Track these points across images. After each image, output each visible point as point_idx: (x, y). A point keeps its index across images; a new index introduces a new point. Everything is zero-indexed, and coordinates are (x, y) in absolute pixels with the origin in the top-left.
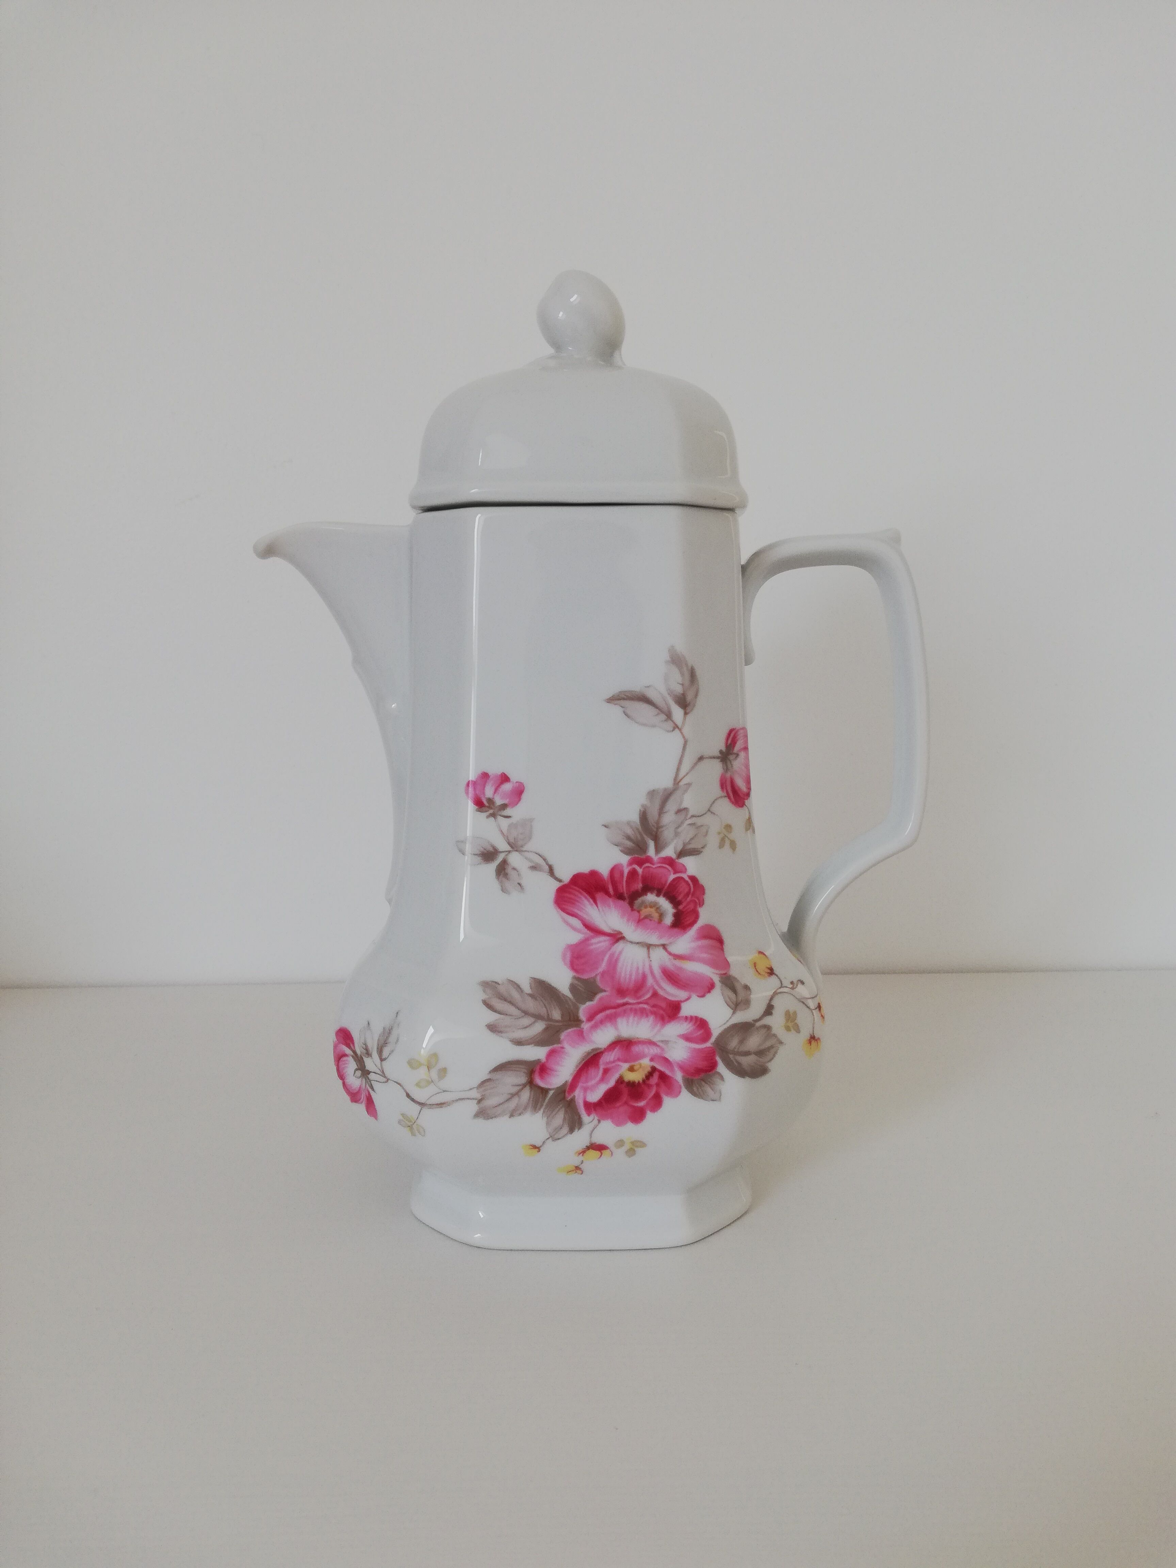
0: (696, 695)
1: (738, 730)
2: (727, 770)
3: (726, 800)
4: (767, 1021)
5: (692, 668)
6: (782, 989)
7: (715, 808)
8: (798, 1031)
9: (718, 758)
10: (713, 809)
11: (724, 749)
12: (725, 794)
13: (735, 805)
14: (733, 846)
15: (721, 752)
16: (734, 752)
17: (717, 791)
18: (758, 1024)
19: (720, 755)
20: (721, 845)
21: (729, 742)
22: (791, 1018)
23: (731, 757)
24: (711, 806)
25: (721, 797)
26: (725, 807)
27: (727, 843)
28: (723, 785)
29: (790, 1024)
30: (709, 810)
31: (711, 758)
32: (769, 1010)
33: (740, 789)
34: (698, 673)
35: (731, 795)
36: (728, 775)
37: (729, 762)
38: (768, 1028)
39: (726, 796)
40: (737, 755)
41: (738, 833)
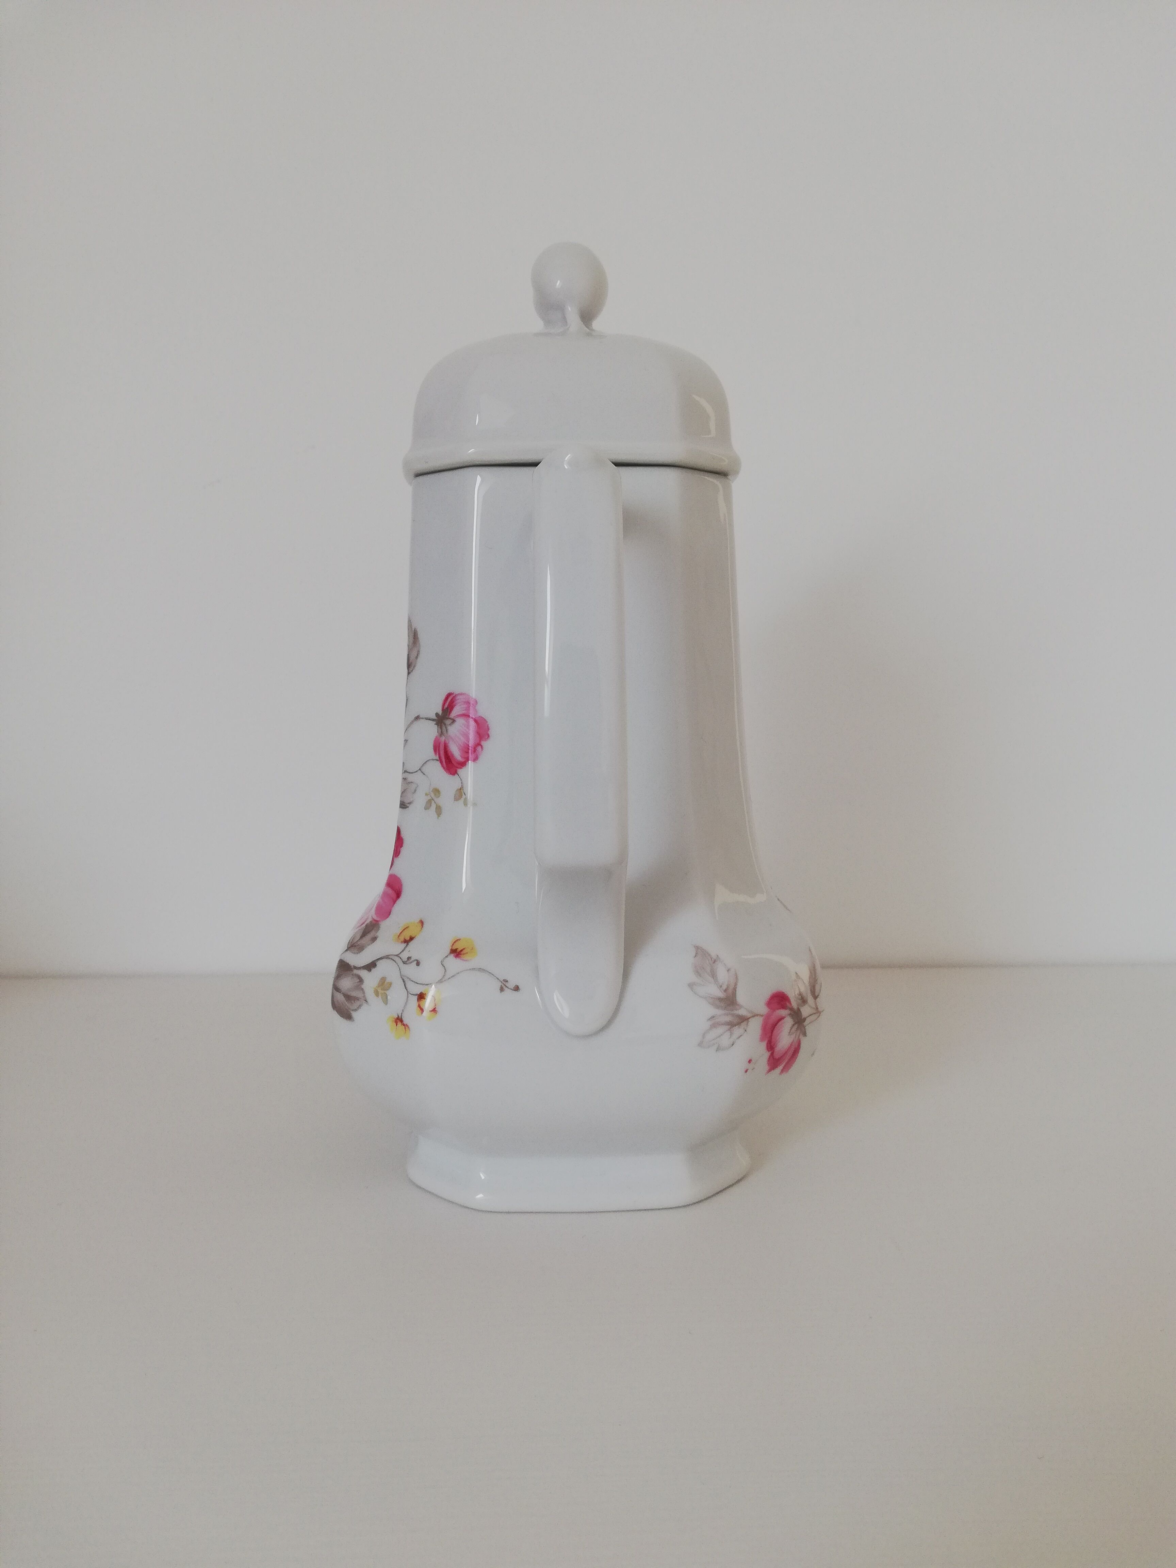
0: (417, 658)
1: (456, 695)
2: (442, 734)
3: (438, 763)
4: (364, 974)
5: (415, 630)
6: (396, 957)
7: (427, 769)
8: (386, 1001)
9: (433, 720)
10: (423, 769)
11: (440, 713)
12: (437, 758)
13: (445, 771)
14: (439, 811)
15: (437, 714)
16: (450, 717)
17: (430, 753)
18: (355, 971)
19: (436, 718)
20: (428, 807)
21: (446, 706)
22: (384, 985)
23: (448, 722)
24: (421, 767)
25: (433, 760)
26: (436, 770)
27: (434, 806)
28: (436, 748)
29: (380, 991)
30: (420, 769)
31: (427, 719)
32: (371, 966)
33: (453, 755)
34: (421, 635)
35: (444, 760)
36: (443, 739)
37: (444, 728)
38: (361, 980)
39: (437, 760)
40: (454, 721)
41: (446, 799)
